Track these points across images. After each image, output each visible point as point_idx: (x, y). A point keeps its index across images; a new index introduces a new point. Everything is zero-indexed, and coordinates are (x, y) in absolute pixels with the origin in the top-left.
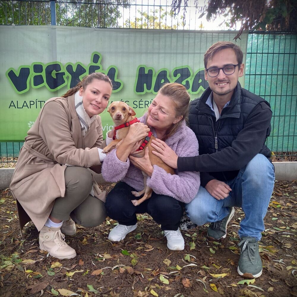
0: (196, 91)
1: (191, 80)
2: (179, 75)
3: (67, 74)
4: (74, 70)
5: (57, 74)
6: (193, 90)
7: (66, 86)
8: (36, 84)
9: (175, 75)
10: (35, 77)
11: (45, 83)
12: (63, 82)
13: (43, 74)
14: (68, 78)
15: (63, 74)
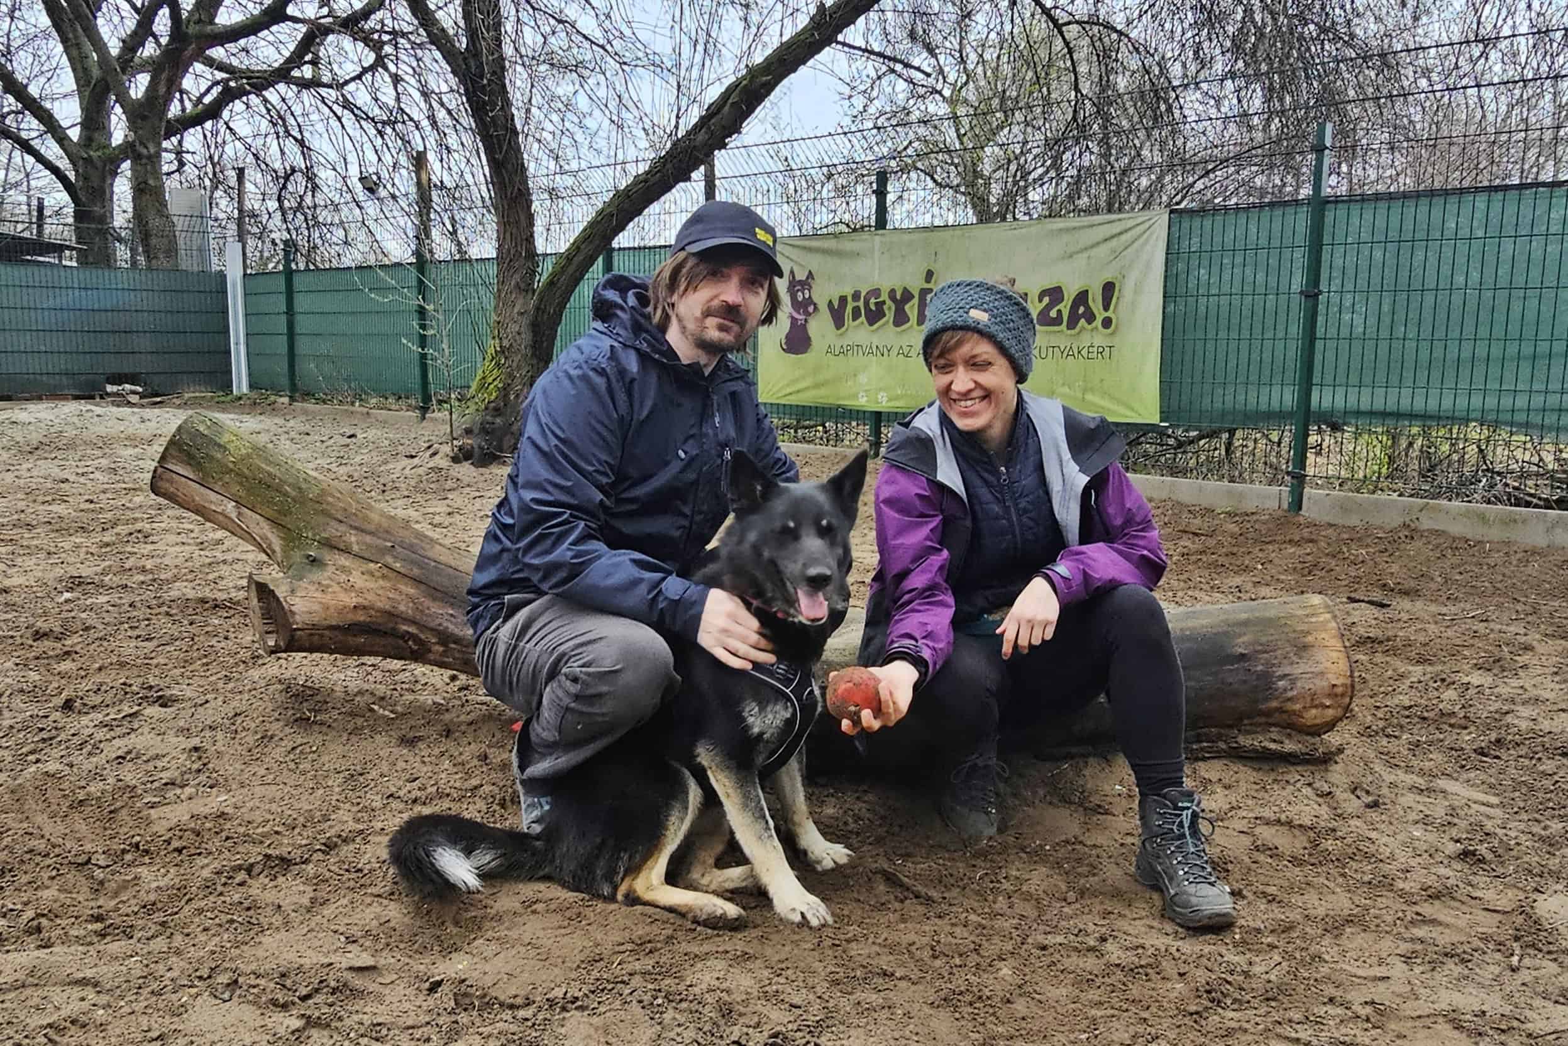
0: (1074, 328)
1: (1065, 307)
2: (1046, 300)
3: (889, 302)
4: (898, 297)
5: (876, 304)
6: (1068, 328)
7: (888, 322)
8: (854, 320)
9: (1040, 301)
10: (854, 308)
11: (863, 318)
12: (884, 315)
13: (861, 304)
14: (890, 308)
15: (884, 302)
